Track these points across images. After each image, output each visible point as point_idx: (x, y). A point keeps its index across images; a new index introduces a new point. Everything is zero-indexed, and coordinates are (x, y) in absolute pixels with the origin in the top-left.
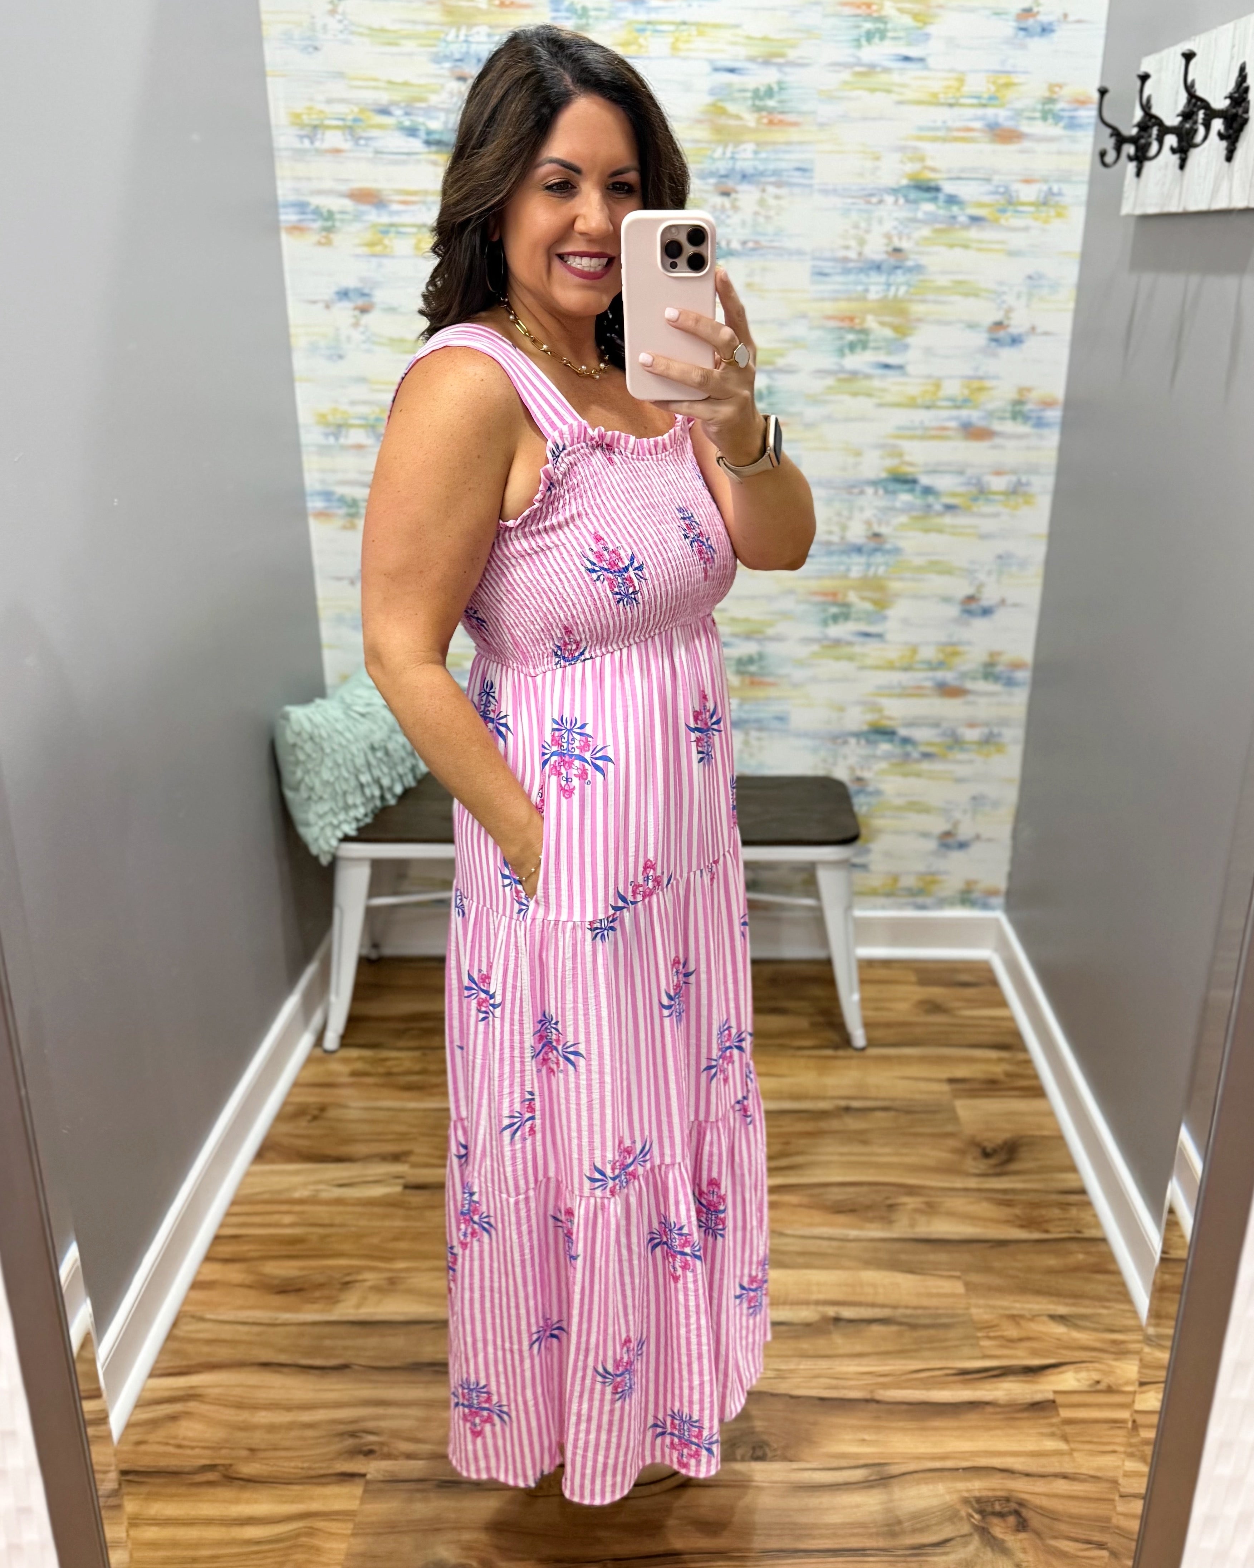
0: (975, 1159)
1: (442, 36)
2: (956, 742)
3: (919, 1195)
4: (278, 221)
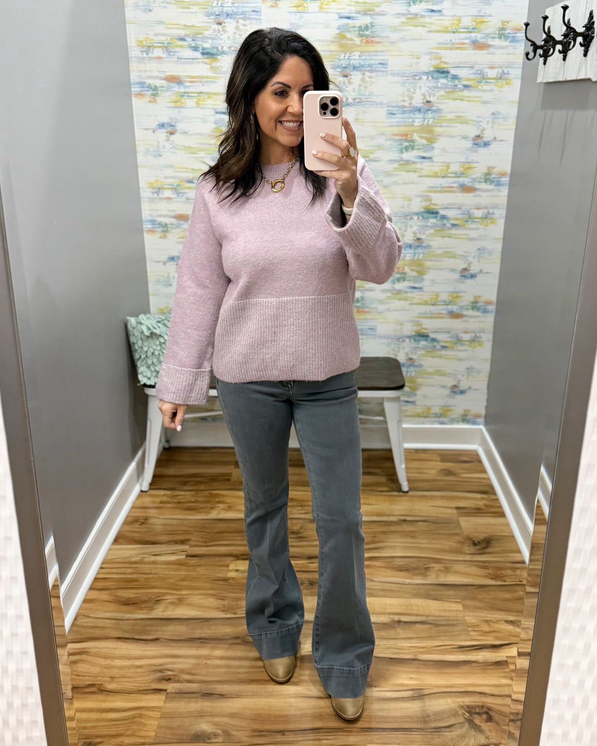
0: (469, 546)
1: (210, 4)
2: (458, 340)
3: (441, 563)
4: (131, 91)
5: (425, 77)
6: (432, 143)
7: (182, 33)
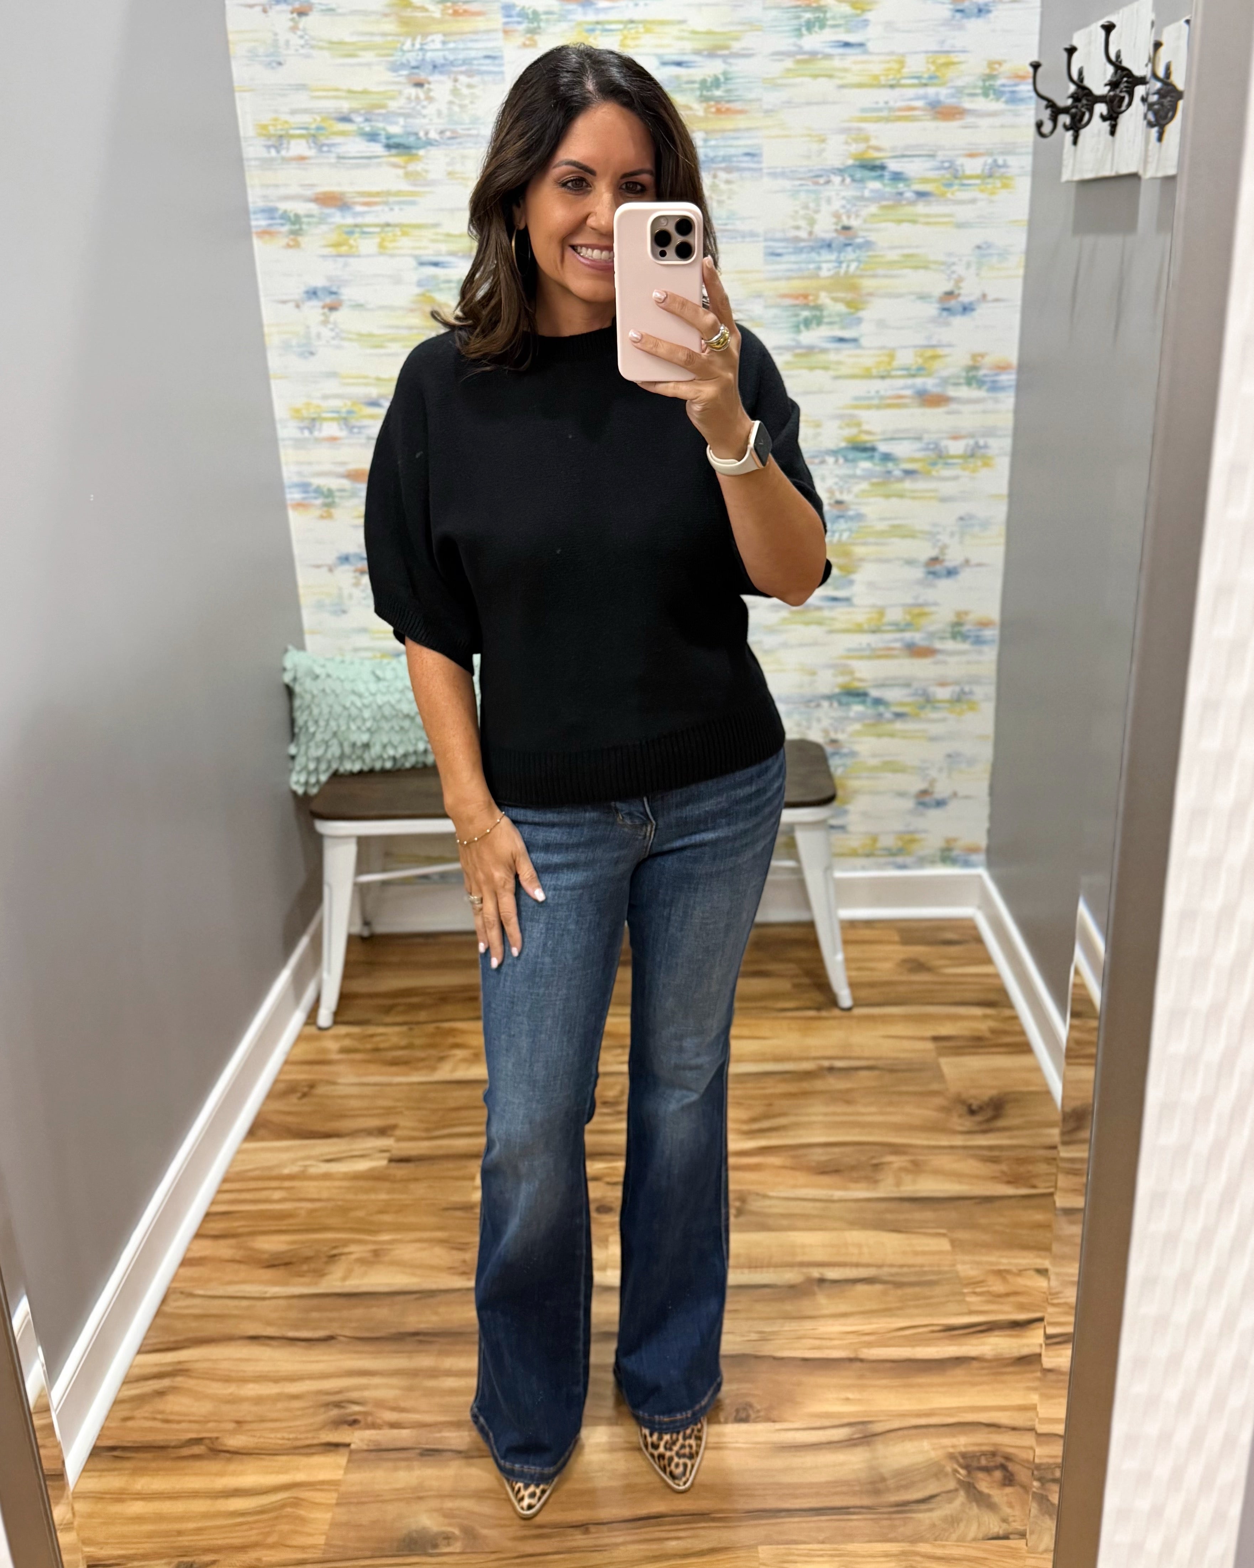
0: (960, 1116)
1: (399, 45)
2: (928, 701)
3: (905, 1153)
4: (249, 227)
5: (837, 179)
6: (858, 309)
7: (345, 106)
